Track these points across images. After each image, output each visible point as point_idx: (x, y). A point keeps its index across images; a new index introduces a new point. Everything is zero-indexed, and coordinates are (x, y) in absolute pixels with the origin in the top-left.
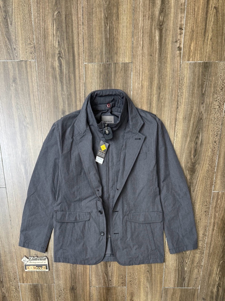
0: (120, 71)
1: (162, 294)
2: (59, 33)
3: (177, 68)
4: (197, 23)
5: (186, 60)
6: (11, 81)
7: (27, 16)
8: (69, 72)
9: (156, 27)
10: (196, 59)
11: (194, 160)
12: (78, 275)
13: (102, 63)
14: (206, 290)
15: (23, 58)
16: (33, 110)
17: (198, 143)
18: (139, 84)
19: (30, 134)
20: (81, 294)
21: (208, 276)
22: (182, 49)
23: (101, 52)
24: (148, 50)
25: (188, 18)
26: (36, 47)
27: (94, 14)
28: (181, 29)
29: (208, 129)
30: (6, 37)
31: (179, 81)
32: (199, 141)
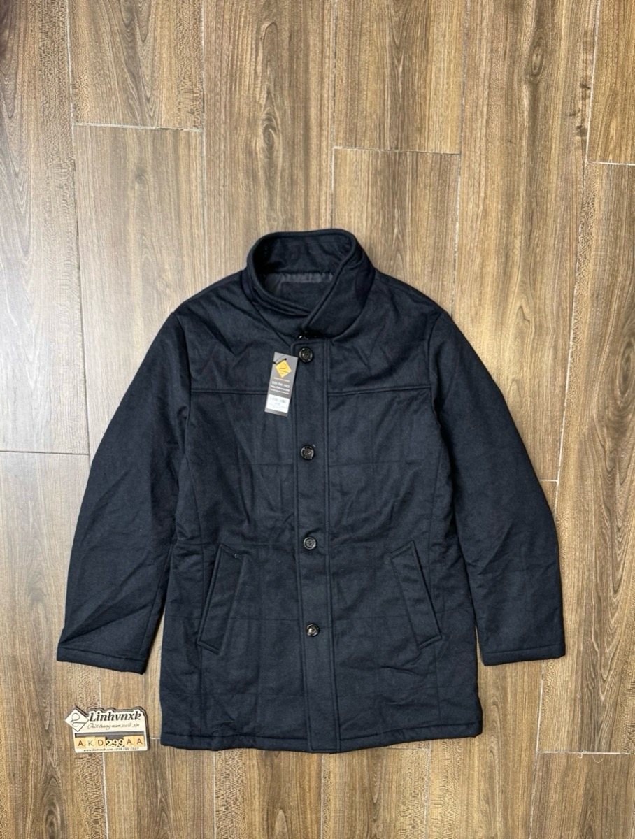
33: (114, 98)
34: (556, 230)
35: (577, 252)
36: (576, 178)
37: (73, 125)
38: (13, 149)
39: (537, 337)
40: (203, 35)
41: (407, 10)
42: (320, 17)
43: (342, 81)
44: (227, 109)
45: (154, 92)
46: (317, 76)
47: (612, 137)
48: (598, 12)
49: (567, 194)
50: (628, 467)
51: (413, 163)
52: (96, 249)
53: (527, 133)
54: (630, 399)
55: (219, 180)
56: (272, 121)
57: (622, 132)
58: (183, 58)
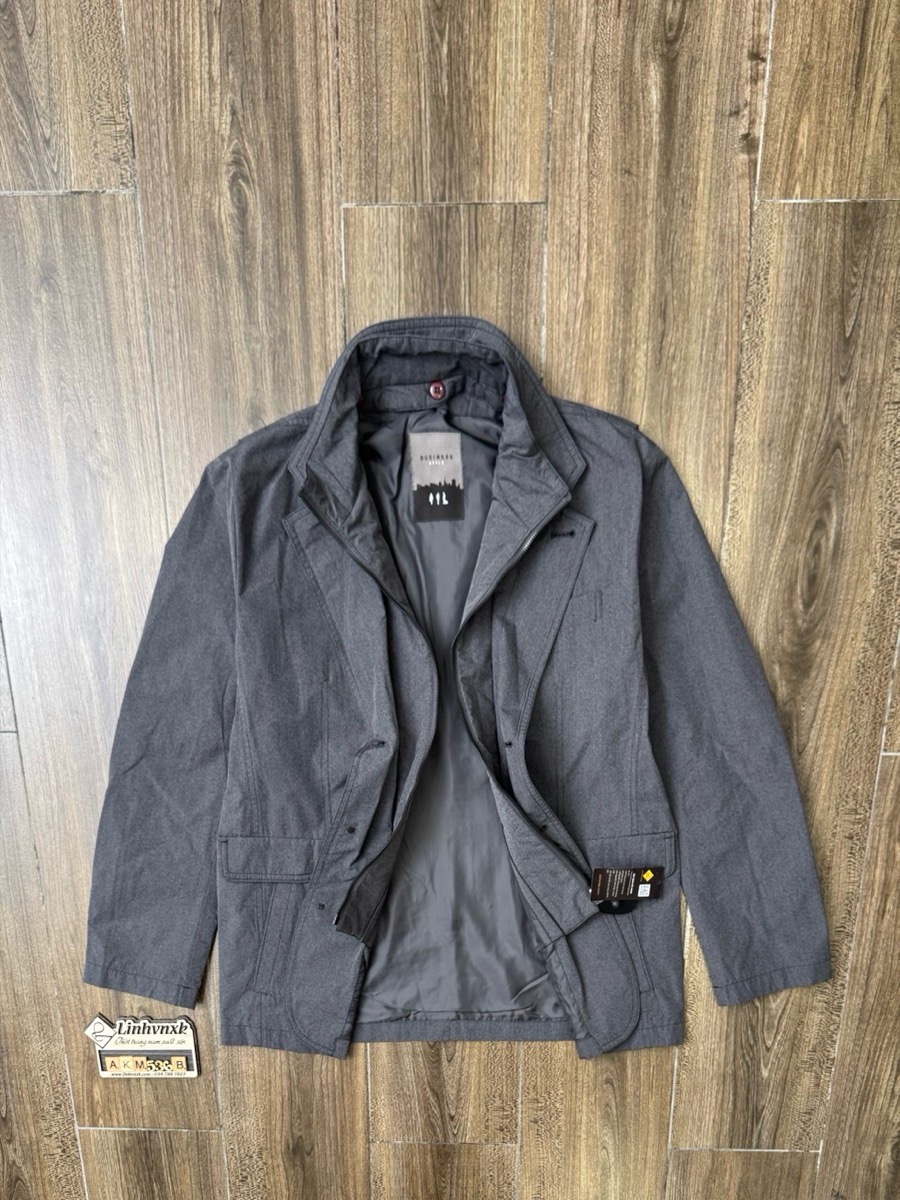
0: (494, 238)
1: (667, 1173)
2: (235, 71)
3: (738, 226)
4: (825, 31)
5: (777, 192)
6: (34, 279)
8: (277, 243)
9: (650, 48)
10: (819, 188)
11: (804, 621)
12: (317, 1094)
13: (420, 204)
14: (848, 1161)
15: (81, 179)
16: (126, 404)
17: (823, 550)
18: (577, 295)
19: (114, 507)
20: (331, 1173)
21: (856, 1104)
22: (761, 142)
23: (416, 156)
24: (614, 149)
25: (788, 12)
26: (135, 133)
28: (756, 56)
29: (866, 488)
30: (8, 91)
31: (745, 283)
32: (828, 539)
34: (704, 330)
35: (739, 367)
36: (739, 233)
40: (122, 14)
43: (350, 81)
44: (171, 148)
45: (55, 127)
46: (309, 75)
47: (801, 151)
49: (722, 263)
50: (812, 727)
51: (469, 224)
53: (657, 154)
54: (818, 615)
55: (167, 277)
56: (243, 166)
57: (818, 139)
58: (94, 60)
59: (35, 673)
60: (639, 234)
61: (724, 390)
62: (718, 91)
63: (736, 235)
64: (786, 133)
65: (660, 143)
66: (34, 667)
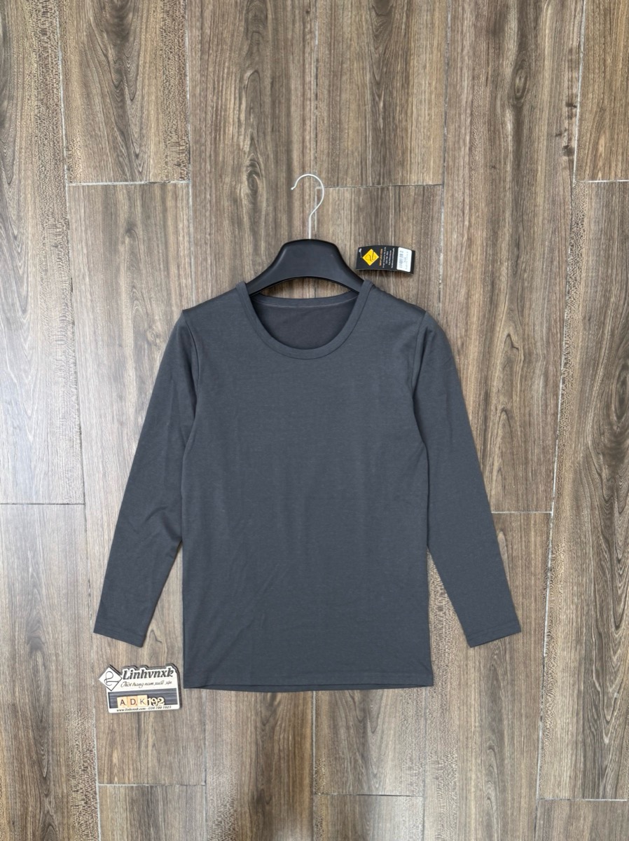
0: (411, 204)
2: (255, 117)
3: (564, 195)
4: (612, 91)
5: (587, 177)
6: (122, 230)
7: (174, 81)
8: (275, 209)
9: (506, 102)
10: (613, 174)
11: (618, 427)
13: (365, 187)
15: (156, 176)
16: (173, 302)
18: (463, 235)
22: (575, 150)
23: (363, 160)
24: (485, 155)
25: (589, 82)
26: (191, 150)
27: (346, 74)
28: (571, 105)
30: (116, 129)
31: (569, 227)
33: (105, 157)
34: (544, 254)
35: (567, 275)
36: (564, 199)
37: (67, 185)
38: (12, 213)
39: (526, 365)
40: (188, 89)
41: (387, 45)
42: (301, 61)
43: (323, 122)
44: (212, 158)
45: (143, 148)
46: (299, 119)
47: (601, 155)
48: (583, 28)
49: (554, 216)
51: (395, 197)
52: (89, 304)
53: (511, 157)
55: (205, 228)
56: (256, 167)
57: (611, 147)
58: (169, 113)
59: (101, 466)
60: (501, 201)
61: (558, 288)
62: (548, 123)
63: (562, 201)
64: (591, 144)
65: (513, 151)
66: (100, 463)
